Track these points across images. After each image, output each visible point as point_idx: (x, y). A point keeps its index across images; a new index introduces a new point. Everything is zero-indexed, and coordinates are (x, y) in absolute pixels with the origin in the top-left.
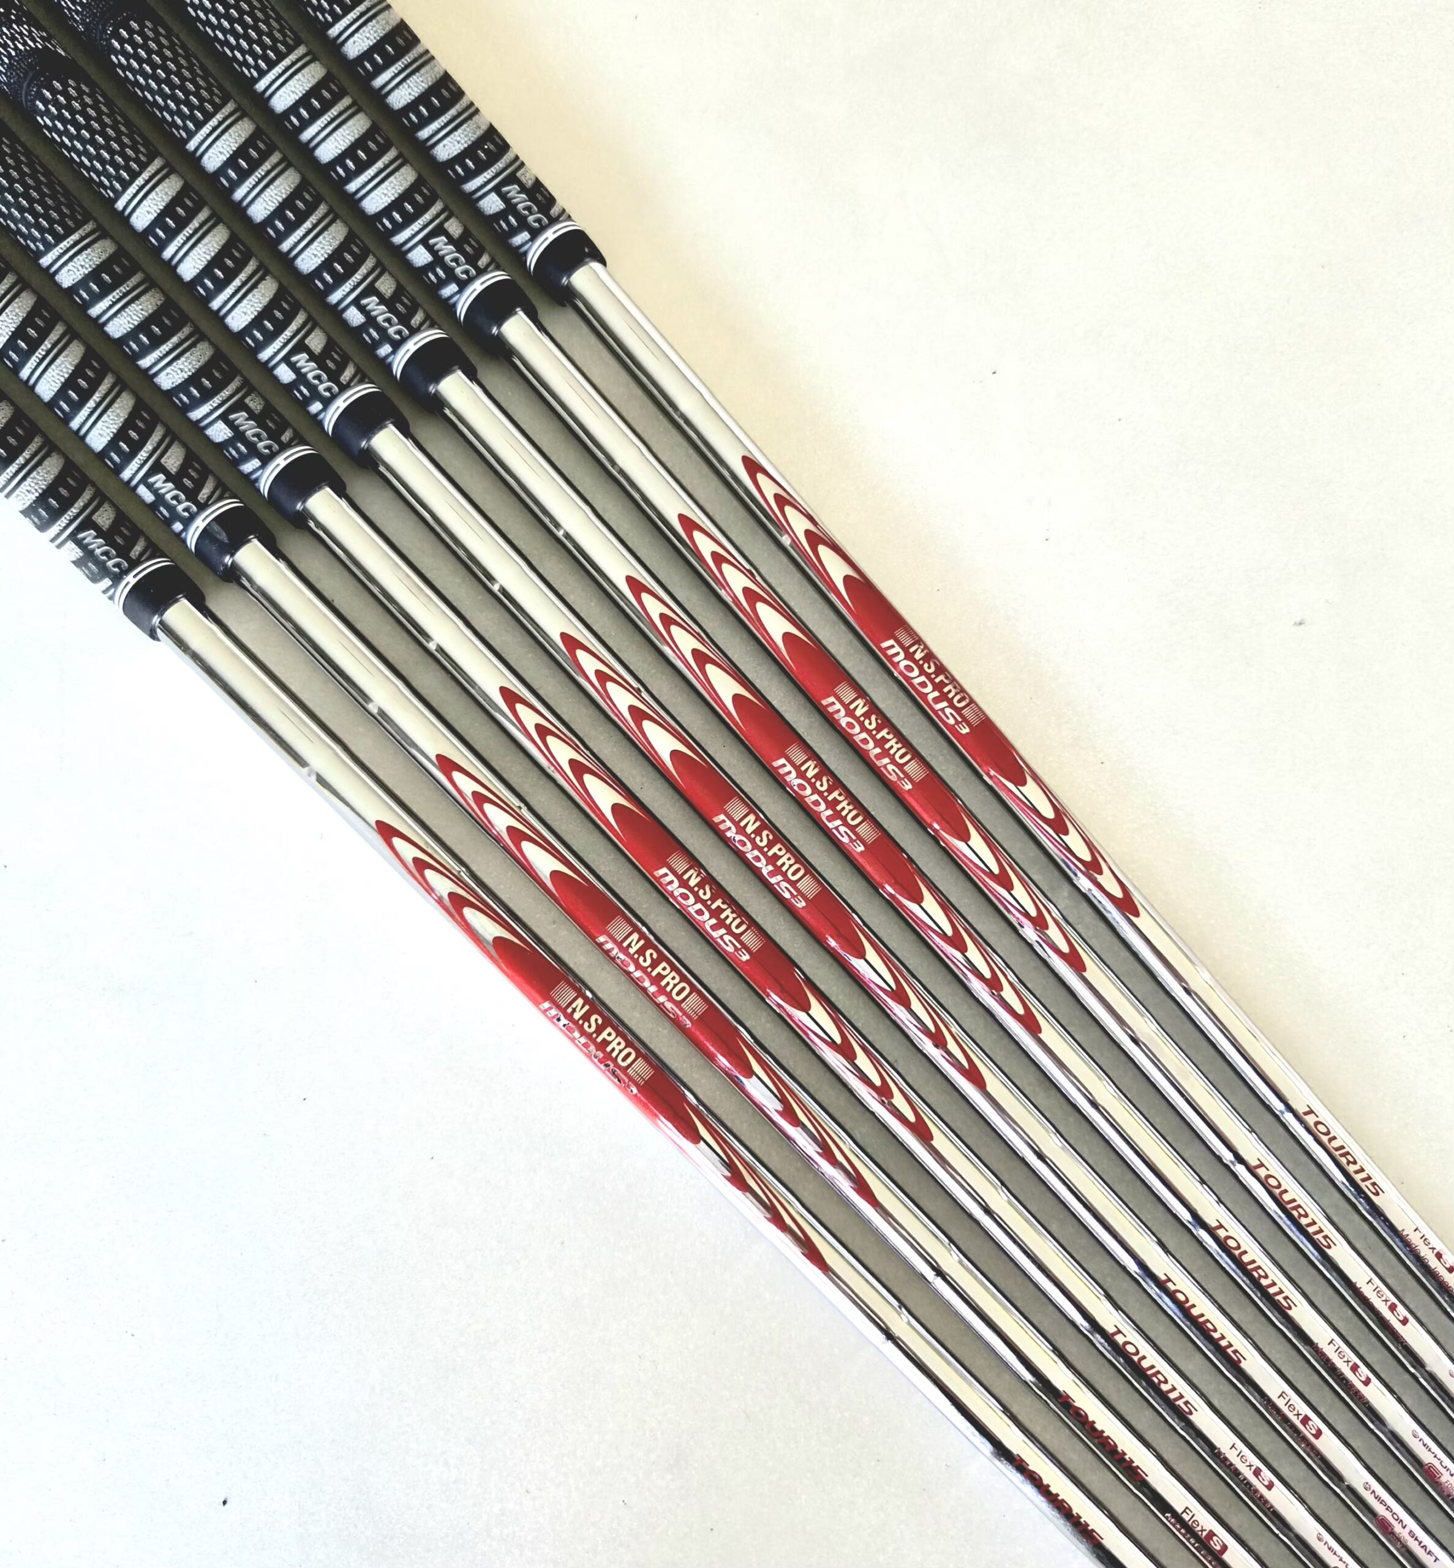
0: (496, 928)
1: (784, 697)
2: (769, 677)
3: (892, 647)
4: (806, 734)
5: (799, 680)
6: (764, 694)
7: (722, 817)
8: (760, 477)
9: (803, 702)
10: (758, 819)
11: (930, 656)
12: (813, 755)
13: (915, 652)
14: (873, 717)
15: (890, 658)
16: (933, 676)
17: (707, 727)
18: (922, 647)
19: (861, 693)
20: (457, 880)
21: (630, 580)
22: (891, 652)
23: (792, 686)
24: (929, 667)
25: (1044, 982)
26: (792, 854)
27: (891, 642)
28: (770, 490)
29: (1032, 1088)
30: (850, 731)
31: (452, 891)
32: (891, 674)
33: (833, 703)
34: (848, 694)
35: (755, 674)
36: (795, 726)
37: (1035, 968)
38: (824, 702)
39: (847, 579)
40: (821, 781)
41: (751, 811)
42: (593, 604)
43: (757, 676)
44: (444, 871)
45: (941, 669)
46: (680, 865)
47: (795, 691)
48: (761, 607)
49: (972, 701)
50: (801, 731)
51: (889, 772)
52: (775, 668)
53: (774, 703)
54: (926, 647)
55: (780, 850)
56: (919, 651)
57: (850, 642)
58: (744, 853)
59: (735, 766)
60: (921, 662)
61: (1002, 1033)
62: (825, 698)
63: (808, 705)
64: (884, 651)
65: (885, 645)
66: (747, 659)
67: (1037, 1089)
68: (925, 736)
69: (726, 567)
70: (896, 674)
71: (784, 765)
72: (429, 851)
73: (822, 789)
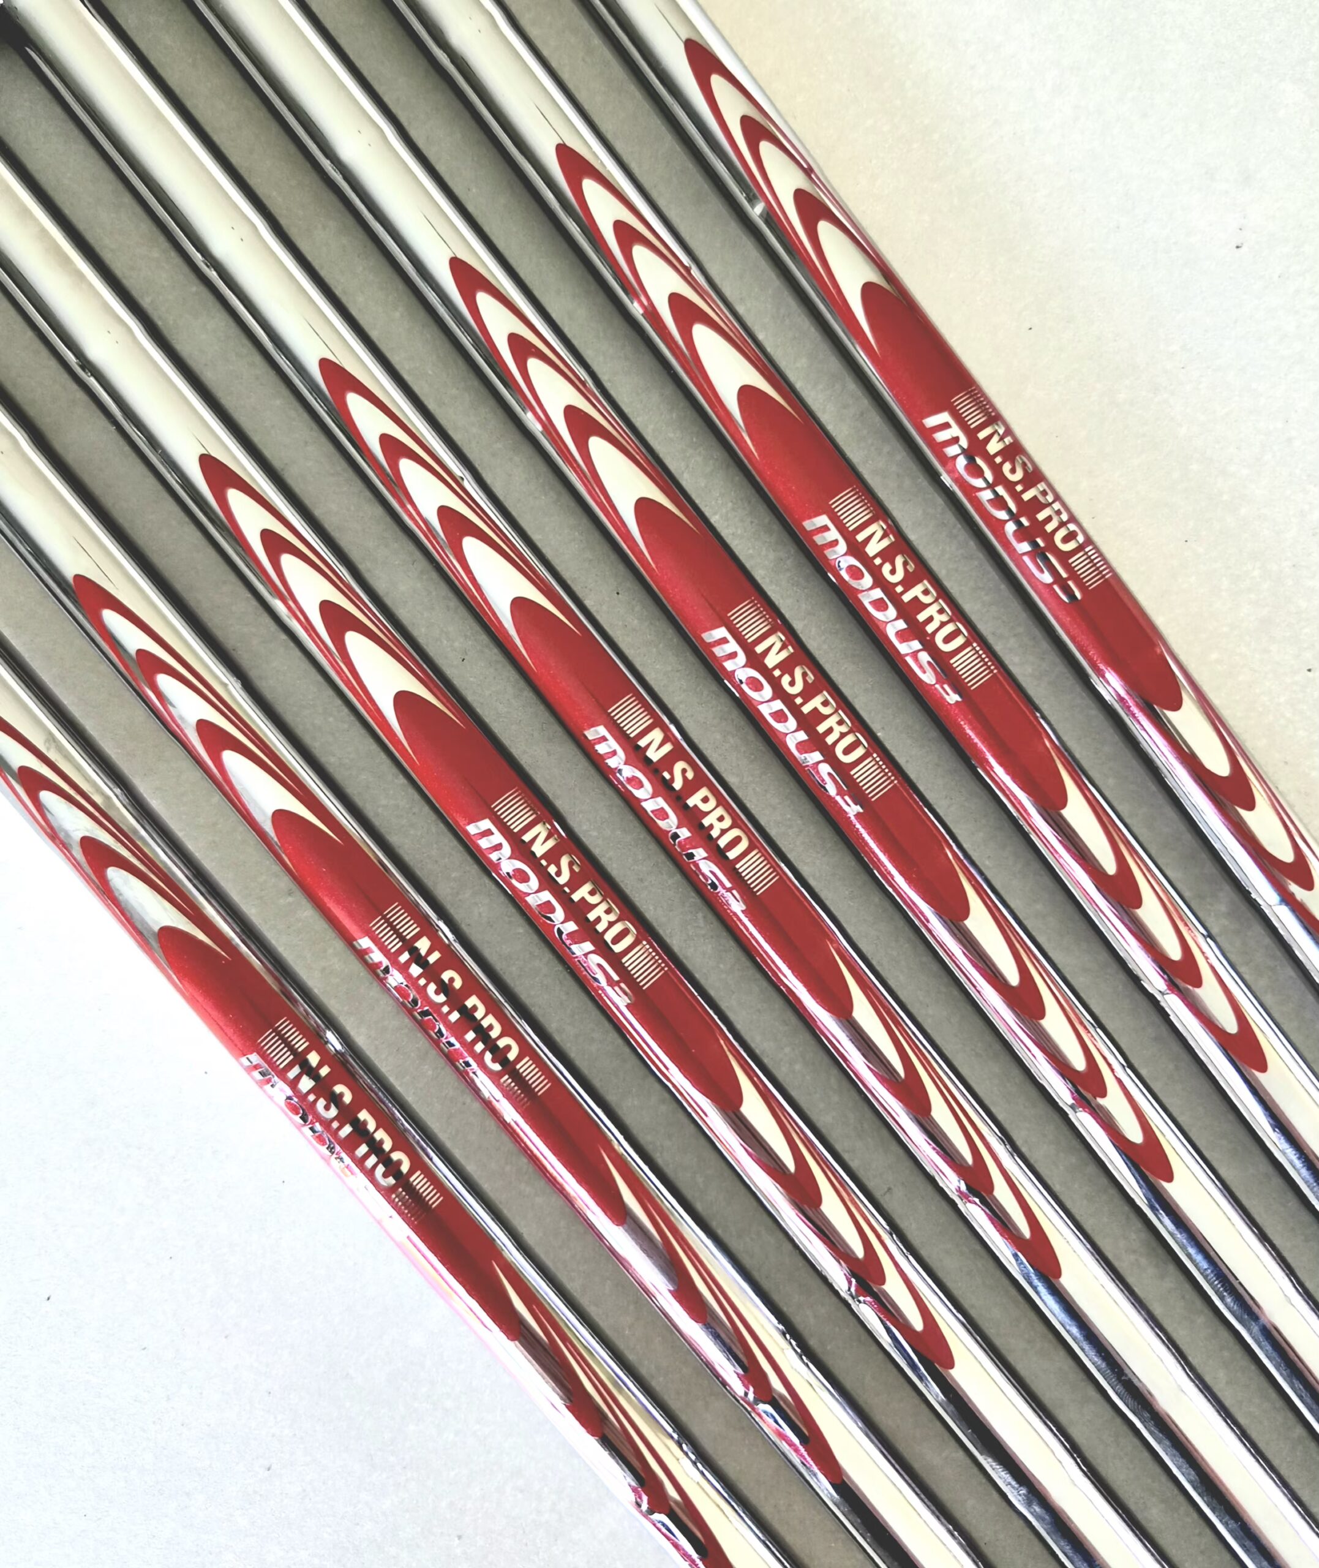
0: (165, 909)
1: (733, 509)
2: (708, 470)
3: (946, 426)
4: (767, 580)
5: (763, 479)
6: (697, 501)
7: (602, 731)
8: (717, 82)
9: (767, 521)
10: (668, 738)
11: (1014, 451)
12: (779, 622)
13: (988, 438)
14: (899, 560)
15: (938, 448)
16: (1019, 488)
17: (588, 555)
18: (1001, 431)
19: (880, 511)
20: (100, 815)
21: (458, 266)
22: (941, 436)
23: (750, 491)
24: (1013, 471)
25: (1171, 1066)
26: (728, 808)
27: (944, 417)
28: (733, 109)
29: (1132, 1257)
30: (854, 583)
31: (87, 834)
32: (934, 476)
33: (825, 528)
34: (854, 513)
35: (683, 464)
36: (748, 565)
37: (1156, 1039)
38: (810, 525)
39: (868, 290)
40: (792, 676)
41: (657, 723)
42: (397, 315)
43: (688, 466)
44: (77, 798)
45: (1034, 477)
46: (518, 815)
47: (755, 499)
48: (701, 334)
49: (1089, 541)
50: (759, 575)
51: (921, 667)
52: (718, 453)
53: (715, 519)
54: (1009, 431)
55: (705, 800)
56: (996, 438)
57: (862, 414)
58: (639, 801)
59: (634, 630)
60: (998, 460)
61: (1085, 1154)
62: (810, 518)
63: (776, 527)
64: (928, 434)
65: (931, 421)
66: (671, 435)
67: (1143, 1261)
68: (986, 598)
69: (640, 253)
70: (946, 479)
71: (724, 641)
72: (52, 755)
73: (792, 691)
